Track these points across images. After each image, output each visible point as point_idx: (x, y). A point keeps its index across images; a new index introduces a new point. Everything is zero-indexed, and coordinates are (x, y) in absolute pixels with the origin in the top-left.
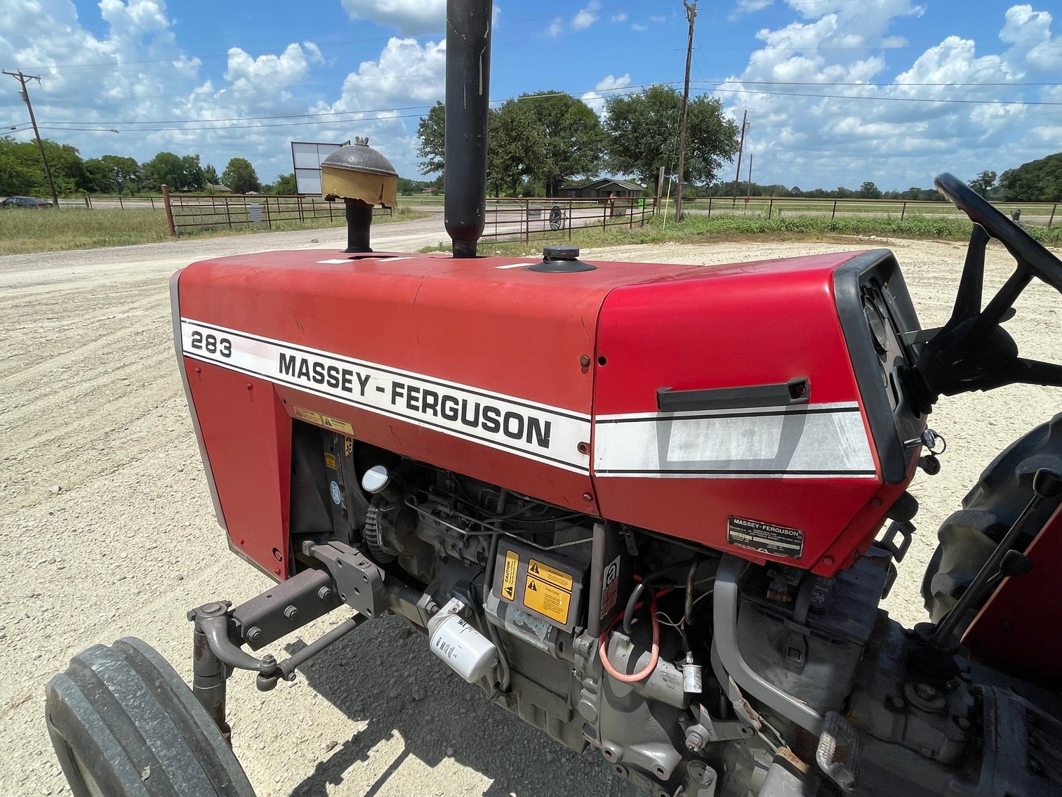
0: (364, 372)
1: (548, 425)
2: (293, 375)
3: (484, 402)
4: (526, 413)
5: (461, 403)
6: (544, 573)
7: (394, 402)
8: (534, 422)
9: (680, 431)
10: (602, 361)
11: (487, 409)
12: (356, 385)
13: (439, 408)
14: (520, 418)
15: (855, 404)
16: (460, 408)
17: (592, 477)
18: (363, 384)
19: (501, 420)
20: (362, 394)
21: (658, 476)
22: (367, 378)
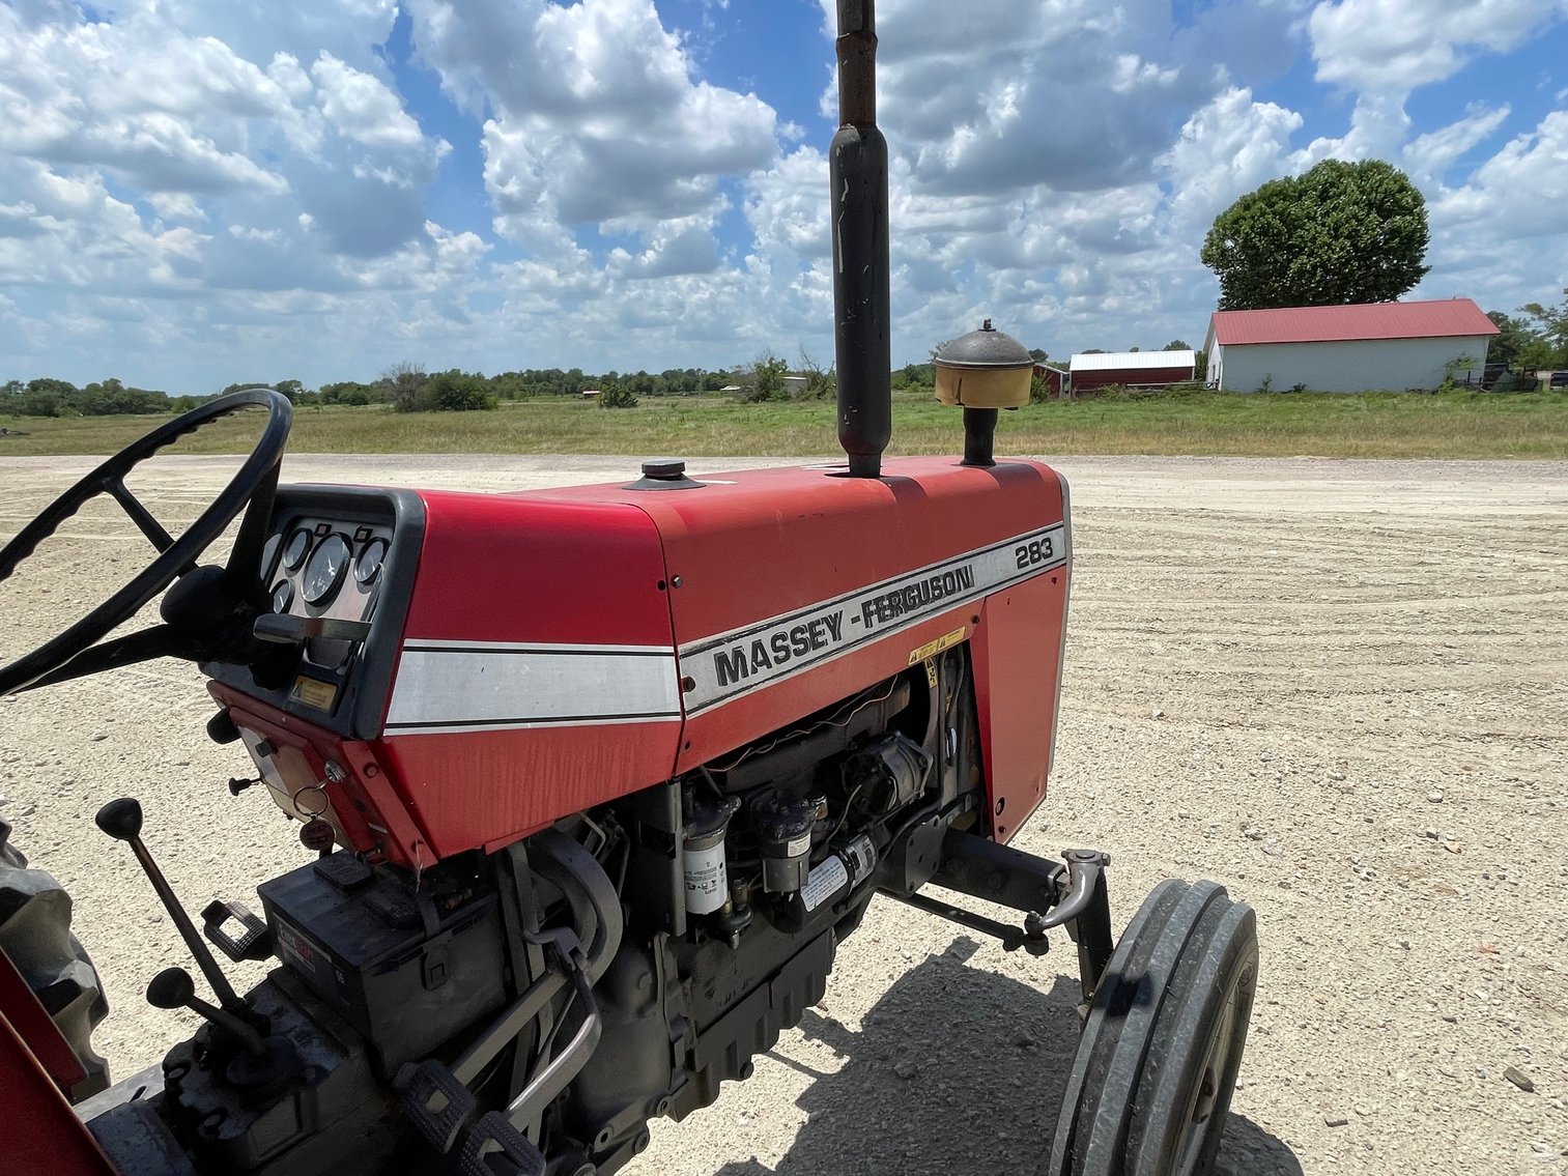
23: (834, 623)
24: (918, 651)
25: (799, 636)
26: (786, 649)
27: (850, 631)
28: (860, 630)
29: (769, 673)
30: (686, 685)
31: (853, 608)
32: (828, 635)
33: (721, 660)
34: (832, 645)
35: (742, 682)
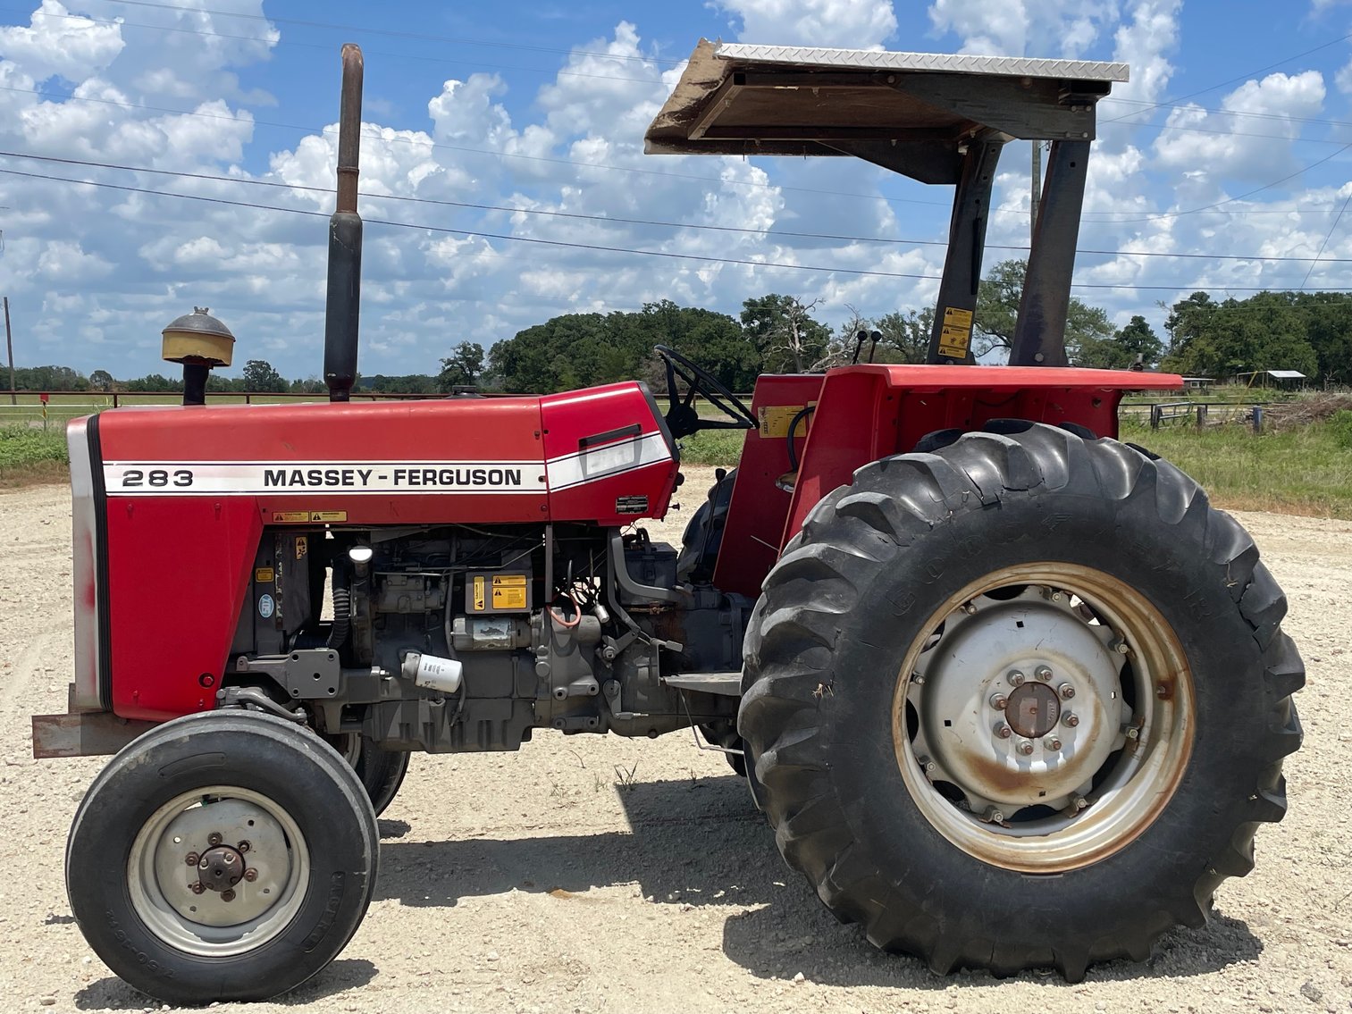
0: (365, 470)
1: (519, 472)
2: (284, 484)
3: (473, 468)
4: (503, 469)
5: (455, 473)
6: (504, 583)
7: (396, 483)
8: (509, 472)
9: (591, 458)
10: (546, 432)
11: (475, 472)
12: (357, 479)
13: (437, 479)
14: (500, 472)
15: (658, 432)
16: (454, 475)
17: (549, 493)
18: (365, 477)
19: (487, 476)
20: (365, 483)
21: (583, 483)
22: (369, 472)
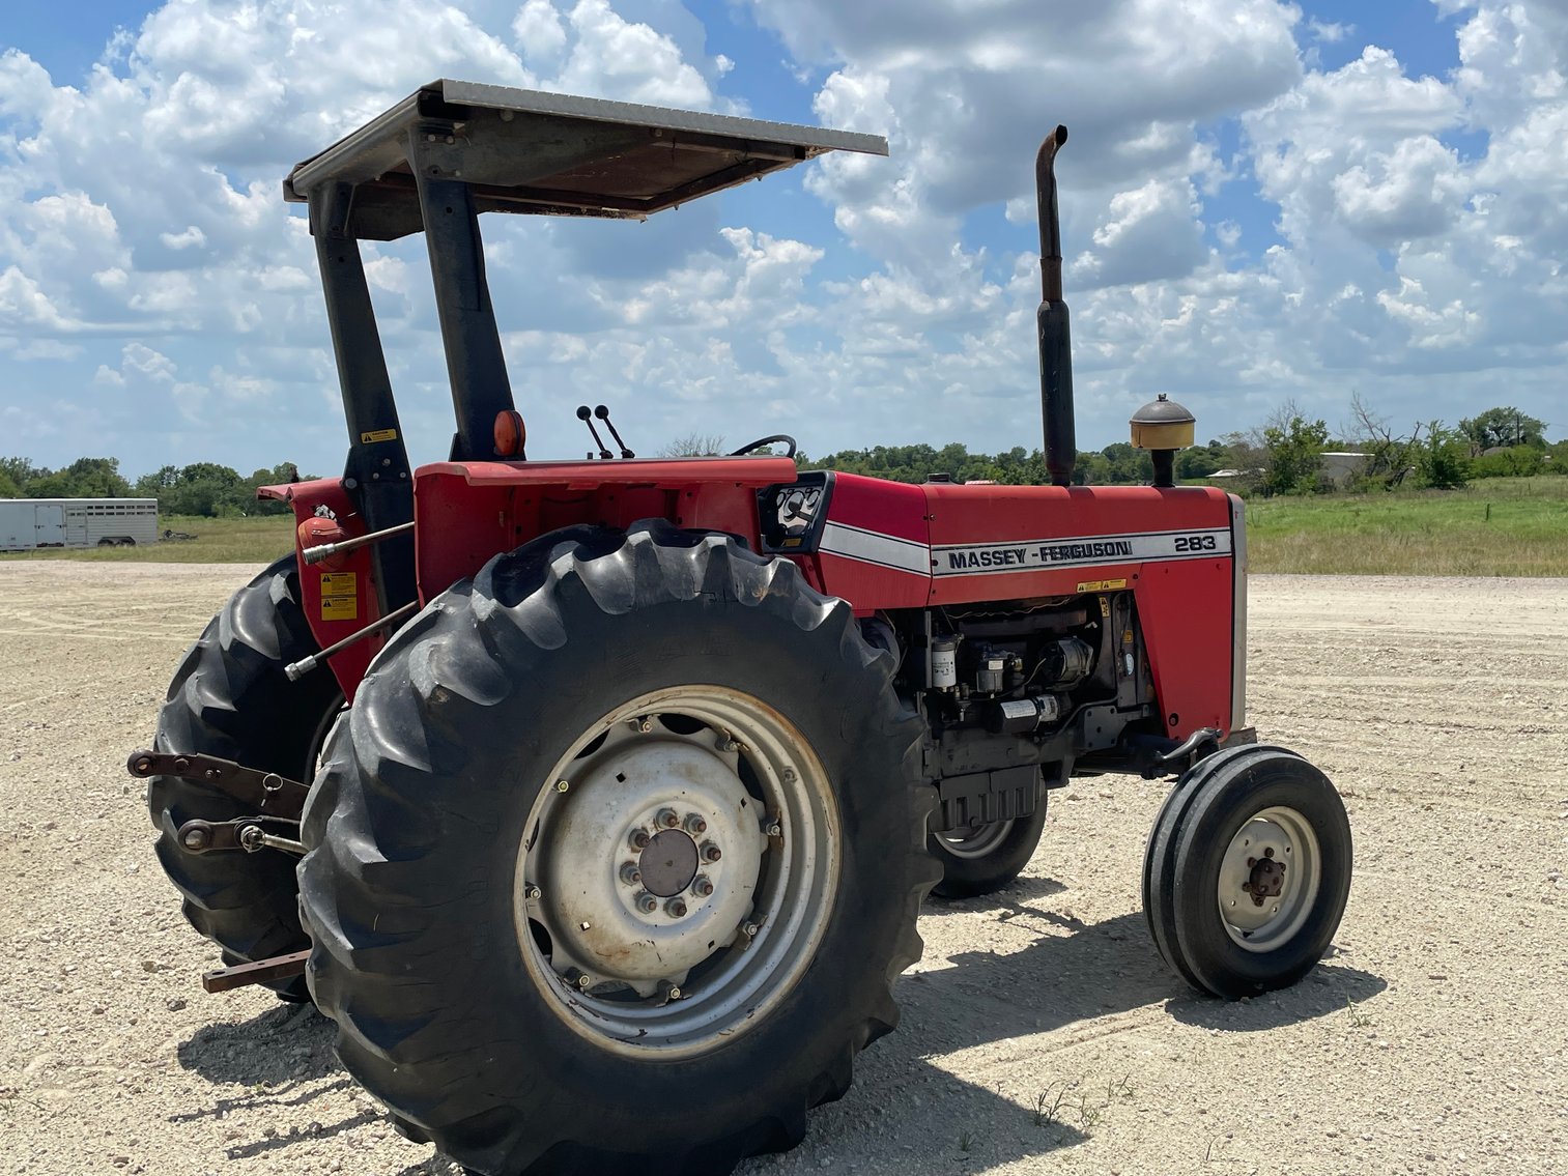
23: (1020, 555)
24: (1084, 585)
25: (997, 555)
26: (989, 560)
27: (1029, 560)
28: (1038, 561)
29: (978, 569)
30: (934, 563)
31: (1036, 548)
32: (1016, 559)
33: (952, 556)
34: (1018, 564)
35: (963, 569)
